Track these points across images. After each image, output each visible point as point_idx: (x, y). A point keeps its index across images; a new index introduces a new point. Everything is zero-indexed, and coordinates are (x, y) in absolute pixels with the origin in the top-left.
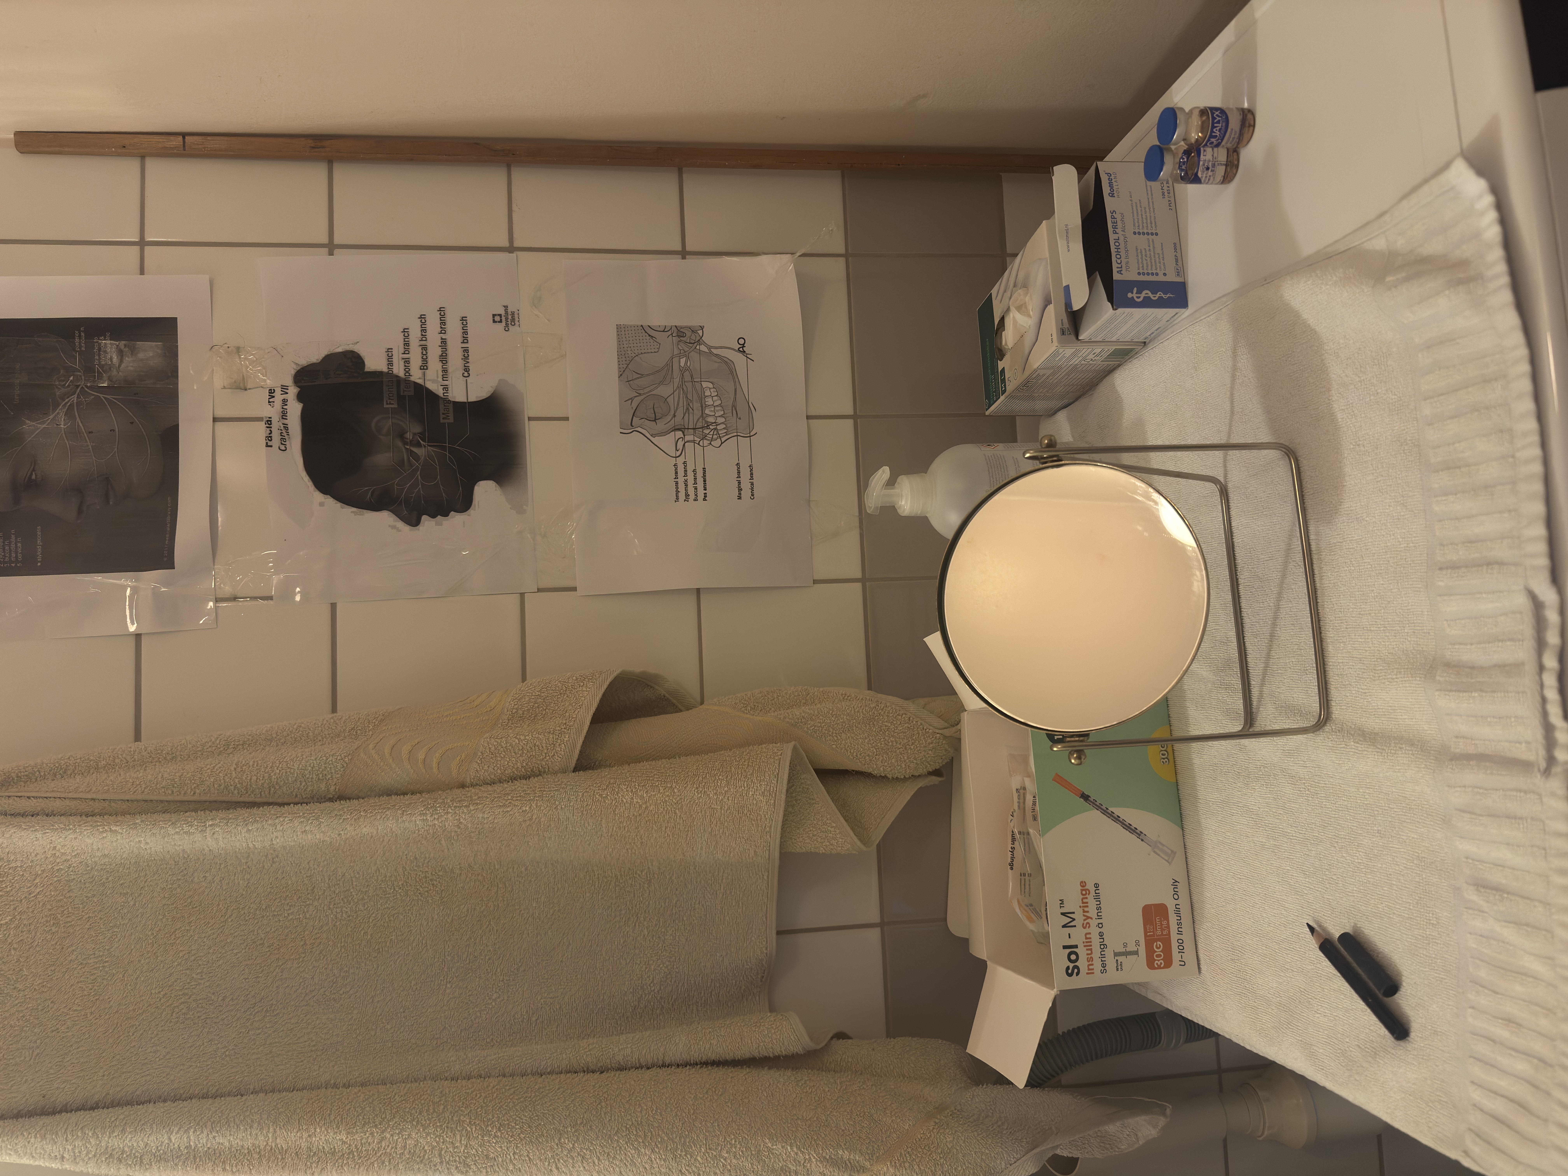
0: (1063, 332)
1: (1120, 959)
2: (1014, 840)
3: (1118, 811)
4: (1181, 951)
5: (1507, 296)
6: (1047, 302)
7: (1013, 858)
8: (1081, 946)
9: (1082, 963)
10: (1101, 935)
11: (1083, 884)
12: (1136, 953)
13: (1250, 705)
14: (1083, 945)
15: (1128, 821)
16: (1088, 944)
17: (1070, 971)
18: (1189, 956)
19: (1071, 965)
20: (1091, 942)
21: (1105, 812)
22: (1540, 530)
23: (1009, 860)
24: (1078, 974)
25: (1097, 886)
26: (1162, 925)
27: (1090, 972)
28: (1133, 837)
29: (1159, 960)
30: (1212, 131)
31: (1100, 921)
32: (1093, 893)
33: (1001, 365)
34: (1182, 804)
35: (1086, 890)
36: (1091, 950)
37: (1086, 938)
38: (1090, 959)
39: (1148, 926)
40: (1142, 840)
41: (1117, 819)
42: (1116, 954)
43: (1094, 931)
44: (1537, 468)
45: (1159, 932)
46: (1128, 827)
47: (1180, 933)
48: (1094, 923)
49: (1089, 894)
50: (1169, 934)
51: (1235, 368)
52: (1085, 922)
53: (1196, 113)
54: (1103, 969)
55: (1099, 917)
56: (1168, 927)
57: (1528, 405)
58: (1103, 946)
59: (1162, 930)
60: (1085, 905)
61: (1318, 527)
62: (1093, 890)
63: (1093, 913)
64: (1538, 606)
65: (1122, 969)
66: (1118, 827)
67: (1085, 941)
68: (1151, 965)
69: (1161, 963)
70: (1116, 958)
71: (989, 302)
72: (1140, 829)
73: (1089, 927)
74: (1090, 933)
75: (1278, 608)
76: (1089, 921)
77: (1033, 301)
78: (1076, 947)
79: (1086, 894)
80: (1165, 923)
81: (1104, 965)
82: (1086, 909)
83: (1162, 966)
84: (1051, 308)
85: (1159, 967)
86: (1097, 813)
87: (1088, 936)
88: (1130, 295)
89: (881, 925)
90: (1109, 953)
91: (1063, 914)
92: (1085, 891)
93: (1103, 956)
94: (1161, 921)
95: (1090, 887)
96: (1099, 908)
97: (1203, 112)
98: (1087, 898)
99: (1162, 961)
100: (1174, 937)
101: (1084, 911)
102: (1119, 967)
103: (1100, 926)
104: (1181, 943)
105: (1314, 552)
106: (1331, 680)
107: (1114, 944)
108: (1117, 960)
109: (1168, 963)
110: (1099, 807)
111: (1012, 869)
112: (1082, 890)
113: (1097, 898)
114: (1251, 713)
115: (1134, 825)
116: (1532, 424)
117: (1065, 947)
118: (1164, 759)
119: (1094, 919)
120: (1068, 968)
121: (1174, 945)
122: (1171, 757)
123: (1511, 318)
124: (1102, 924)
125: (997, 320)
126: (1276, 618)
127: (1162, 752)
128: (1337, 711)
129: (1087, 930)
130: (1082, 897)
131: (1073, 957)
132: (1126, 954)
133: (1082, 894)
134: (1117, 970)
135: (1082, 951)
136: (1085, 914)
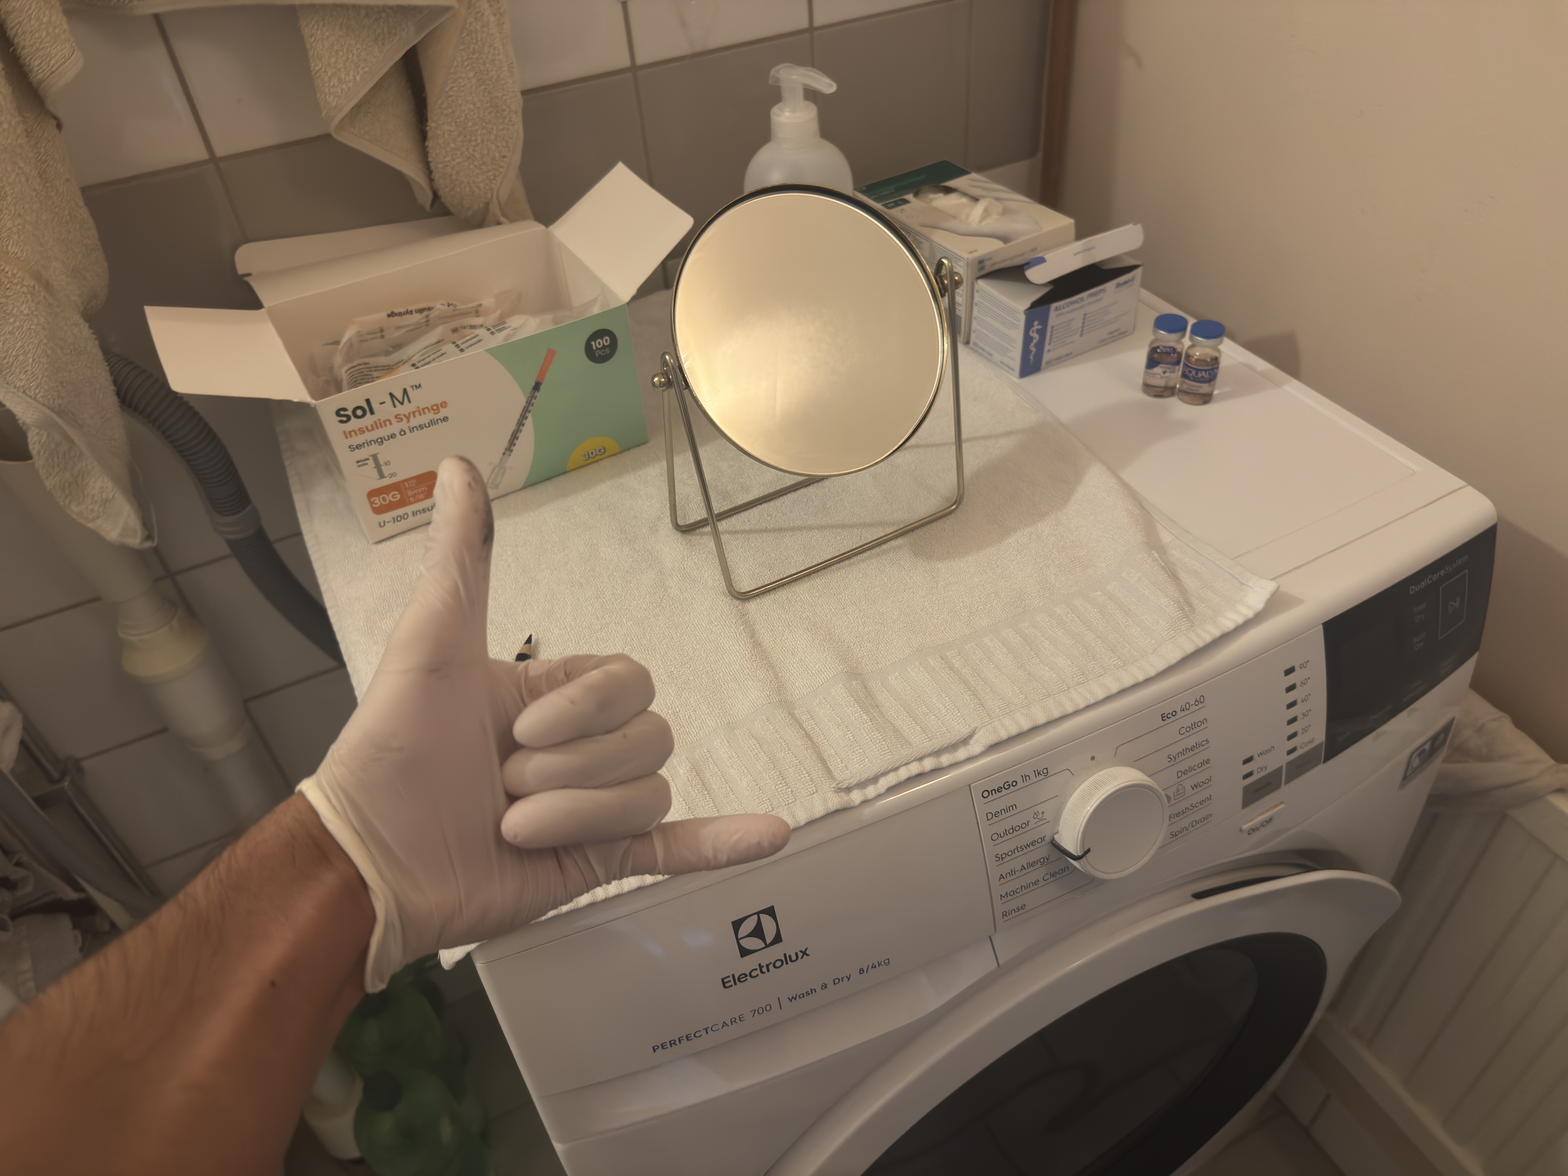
0: (981, 262)
1: (371, 462)
2: (421, 311)
3: (529, 422)
4: (394, 520)
5: (1189, 648)
6: (1005, 239)
7: (400, 314)
8: (374, 418)
9: (354, 423)
10: (393, 436)
11: (444, 404)
12: (382, 476)
13: (701, 526)
14: (376, 420)
15: (521, 436)
16: (377, 425)
17: (342, 413)
18: (392, 528)
19: (349, 413)
20: (382, 427)
21: (526, 410)
22: (1026, 725)
23: (396, 311)
24: (341, 422)
25: (445, 419)
26: (419, 494)
27: (347, 435)
28: (505, 444)
29: (379, 500)
30: (1201, 370)
31: (407, 431)
32: (437, 417)
33: (909, 197)
34: (548, 483)
35: (438, 409)
36: (373, 429)
37: (385, 422)
38: (361, 431)
39: (414, 481)
40: (504, 454)
41: (521, 423)
42: (375, 457)
43: (395, 428)
44: (1070, 709)
45: (410, 493)
46: (514, 437)
47: (414, 514)
48: (404, 425)
49: (435, 413)
50: (410, 503)
51: (997, 436)
52: (402, 417)
53: (1215, 354)
54: (354, 447)
55: (412, 430)
56: (418, 501)
57: (1114, 688)
58: (380, 441)
59: (414, 496)
60: (421, 411)
61: (905, 546)
62: (440, 415)
63: (415, 422)
64: (965, 741)
65: (359, 466)
66: (513, 426)
67: (382, 421)
68: (372, 494)
69: (376, 504)
70: (371, 458)
71: (960, 172)
72: (515, 448)
73: (398, 422)
74: (391, 424)
75: (810, 528)
76: (405, 420)
77: (994, 224)
78: (372, 412)
79: (433, 409)
80: (422, 496)
81: (359, 447)
82: (417, 414)
83: (374, 505)
84: (997, 245)
85: (371, 503)
86: (522, 401)
87: (388, 423)
88: (1036, 323)
89: (214, 159)
90: (374, 449)
91: (405, 391)
92: (436, 408)
93: (369, 443)
94: (422, 492)
95: (443, 413)
96: (421, 427)
97: (1216, 360)
98: (429, 412)
99: (379, 504)
100: (408, 509)
101: (414, 413)
102: (361, 463)
103: (402, 433)
104: (404, 517)
105: (880, 548)
106: (778, 593)
107: (384, 452)
108: (368, 459)
109: (378, 511)
110: (529, 403)
111: (389, 316)
112: (437, 405)
113: (432, 423)
114: (694, 529)
115: (517, 442)
116: (1101, 695)
117: (368, 401)
118: (588, 455)
119: (409, 425)
120: (345, 410)
121: (400, 512)
122: (591, 460)
123: (1174, 656)
124: (405, 434)
125: (951, 183)
126: (800, 529)
127: (594, 451)
128: (752, 606)
129: (394, 420)
130: (430, 407)
131: (359, 412)
132: (378, 466)
133: (432, 407)
134: (358, 462)
135: (369, 420)
136: (412, 415)
